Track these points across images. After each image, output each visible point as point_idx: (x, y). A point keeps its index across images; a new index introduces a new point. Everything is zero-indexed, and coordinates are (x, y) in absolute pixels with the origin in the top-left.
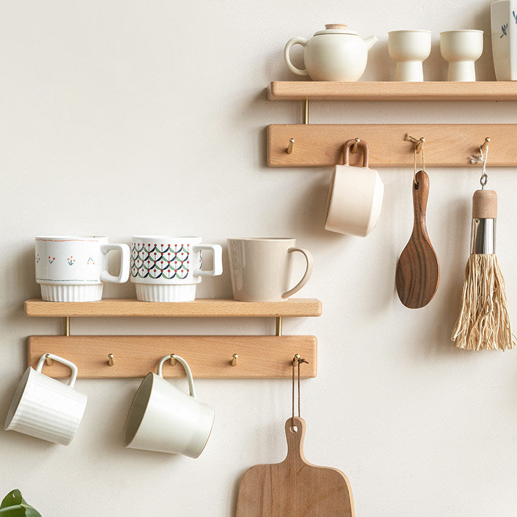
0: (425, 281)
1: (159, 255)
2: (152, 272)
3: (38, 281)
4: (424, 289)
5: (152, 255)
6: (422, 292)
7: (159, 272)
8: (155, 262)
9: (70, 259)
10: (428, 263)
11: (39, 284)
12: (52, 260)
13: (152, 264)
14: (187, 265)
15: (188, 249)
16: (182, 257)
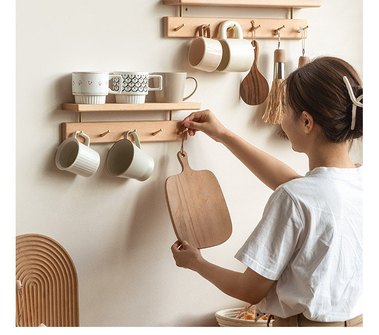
0: (258, 92)
1: (137, 80)
2: (133, 88)
3: (73, 94)
4: (259, 95)
5: (133, 80)
6: (257, 98)
7: (136, 89)
8: (135, 84)
10: (260, 84)
11: (74, 96)
12: (90, 83)
13: (133, 84)
14: (147, 85)
15: (148, 77)
16: (145, 81)
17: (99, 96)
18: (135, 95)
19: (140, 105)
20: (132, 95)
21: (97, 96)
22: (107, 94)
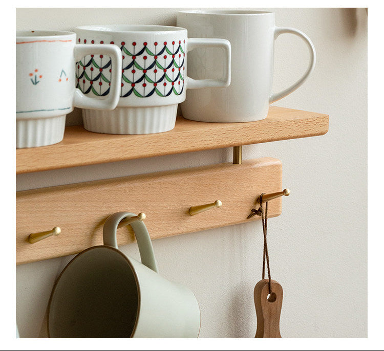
1: (150, 60)
2: (139, 87)
5: (139, 60)
7: (150, 87)
8: (145, 71)
9: (35, 74)
13: (139, 74)
14: (183, 72)
15: (184, 47)
16: (178, 61)
17: (44, 119)
18: (144, 108)
19: (159, 137)
20: (135, 108)
21: (35, 119)
22: (70, 110)
